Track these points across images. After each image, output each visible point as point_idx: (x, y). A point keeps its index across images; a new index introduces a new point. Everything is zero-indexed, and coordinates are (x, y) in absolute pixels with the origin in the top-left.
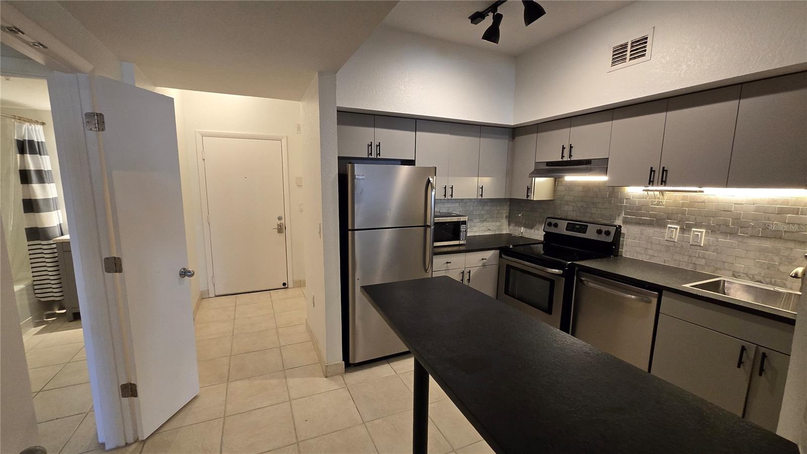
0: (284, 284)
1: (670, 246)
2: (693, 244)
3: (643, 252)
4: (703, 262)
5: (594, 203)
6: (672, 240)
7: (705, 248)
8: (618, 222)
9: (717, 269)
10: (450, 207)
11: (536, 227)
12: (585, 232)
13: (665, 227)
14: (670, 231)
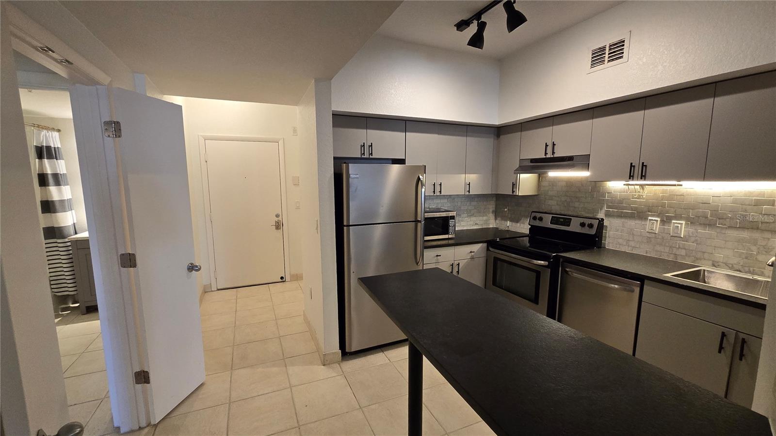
0: (282, 278)
1: (651, 239)
2: (674, 235)
3: (625, 243)
4: (683, 252)
5: (577, 197)
6: (653, 232)
7: (685, 239)
8: (601, 215)
9: (697, 259)
10: (439, 203)
11: (521, 221)
12: (569, 225)
13: (646, 219)
14: (651, 223)
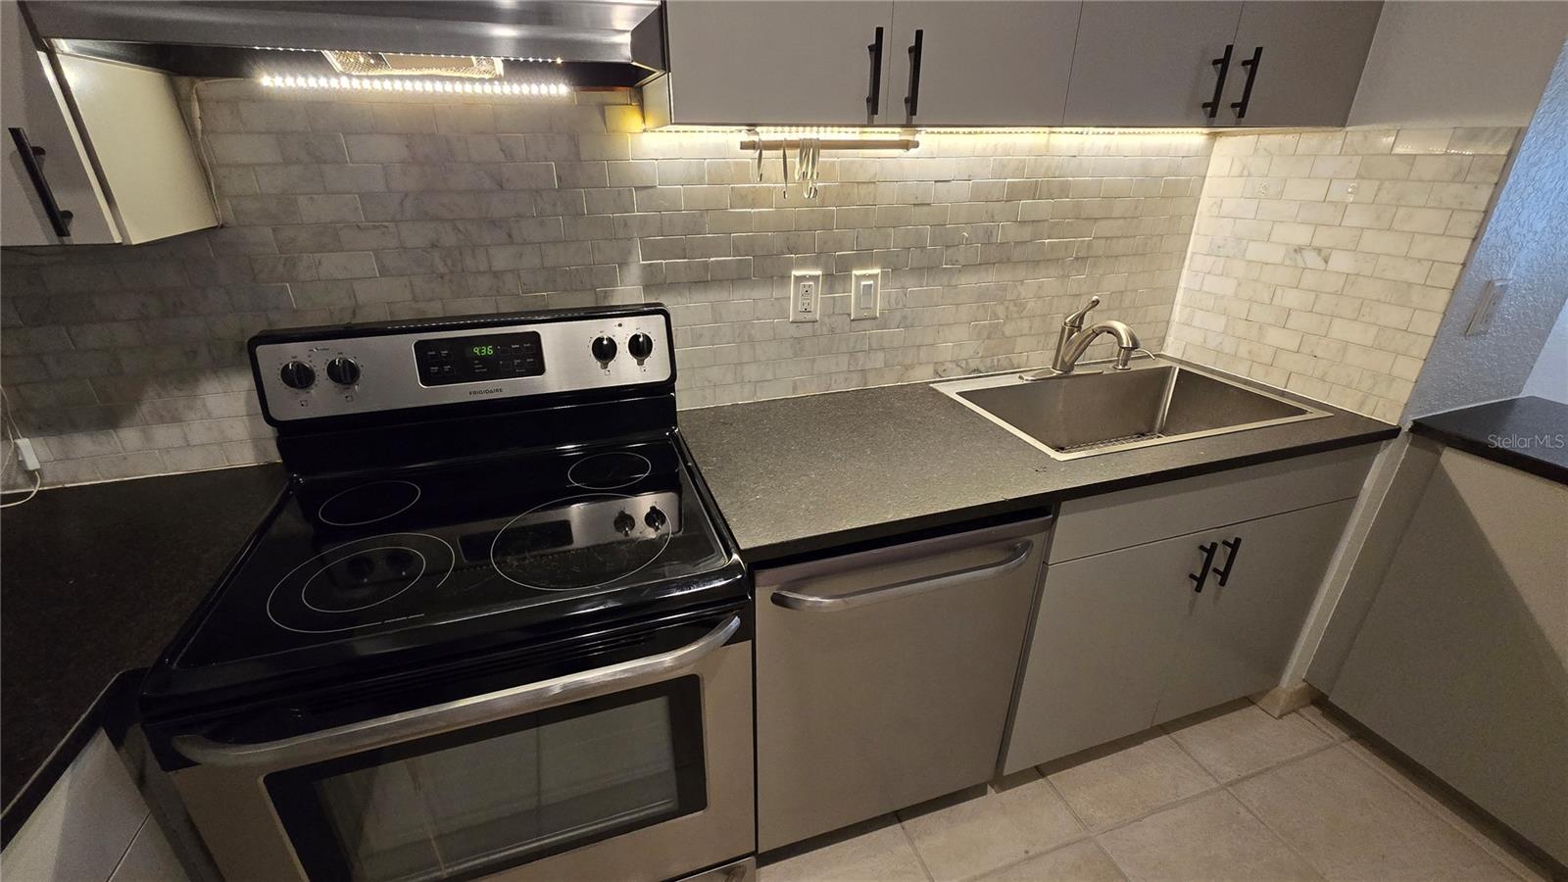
1: (807, 338)
2: (858, 316)
3: (730, 378)
4: (879, 360)
6: (809, 316)
7: (884, 321)
9: (907, 367)
11: (145, 409)
12: (539, 368)
13: (784, 278)
14: (802, 290)
